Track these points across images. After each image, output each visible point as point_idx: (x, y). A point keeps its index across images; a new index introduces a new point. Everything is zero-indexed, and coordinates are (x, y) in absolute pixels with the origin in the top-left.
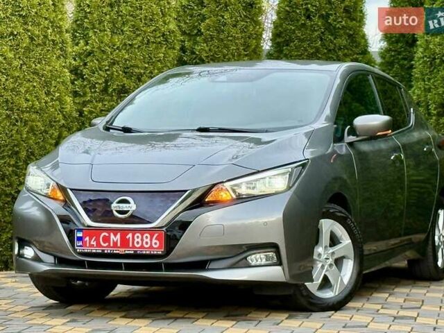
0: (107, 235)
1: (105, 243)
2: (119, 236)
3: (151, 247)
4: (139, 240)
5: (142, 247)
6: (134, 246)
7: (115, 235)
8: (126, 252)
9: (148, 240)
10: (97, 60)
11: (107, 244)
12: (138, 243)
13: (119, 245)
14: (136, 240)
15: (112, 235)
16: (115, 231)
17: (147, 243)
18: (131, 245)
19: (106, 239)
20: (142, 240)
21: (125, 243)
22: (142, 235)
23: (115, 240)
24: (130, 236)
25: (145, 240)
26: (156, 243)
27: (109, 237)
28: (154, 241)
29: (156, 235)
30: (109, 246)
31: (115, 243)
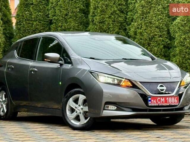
0: (160, 99)
1: (159, 102)
4: (171, 100)
6: (169, 103)
17: (173, 101)
21: (166, 101)
26: (176, 101)
29: (176, 98)
30: (161, 103)
31: (163, 102)
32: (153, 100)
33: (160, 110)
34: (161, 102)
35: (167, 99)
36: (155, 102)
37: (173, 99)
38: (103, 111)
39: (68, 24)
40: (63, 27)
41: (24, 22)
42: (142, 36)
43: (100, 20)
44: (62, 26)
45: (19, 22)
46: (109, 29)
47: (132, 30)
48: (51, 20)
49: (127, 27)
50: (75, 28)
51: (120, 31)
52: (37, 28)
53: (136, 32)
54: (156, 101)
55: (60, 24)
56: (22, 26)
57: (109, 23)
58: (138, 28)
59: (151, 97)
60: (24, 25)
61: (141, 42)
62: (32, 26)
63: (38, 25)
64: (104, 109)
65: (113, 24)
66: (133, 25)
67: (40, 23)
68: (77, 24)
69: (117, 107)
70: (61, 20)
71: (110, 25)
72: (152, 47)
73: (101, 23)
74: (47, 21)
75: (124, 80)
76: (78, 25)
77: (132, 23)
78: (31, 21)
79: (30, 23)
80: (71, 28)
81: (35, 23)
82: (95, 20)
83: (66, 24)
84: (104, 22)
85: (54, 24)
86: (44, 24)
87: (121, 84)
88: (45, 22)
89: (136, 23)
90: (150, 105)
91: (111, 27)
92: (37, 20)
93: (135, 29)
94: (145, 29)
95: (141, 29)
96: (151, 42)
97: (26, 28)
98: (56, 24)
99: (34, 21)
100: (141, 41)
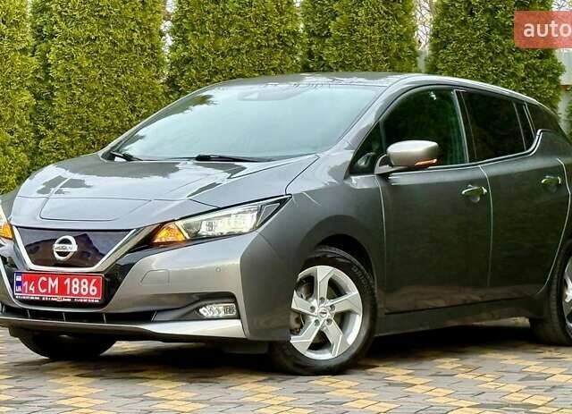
0: (45, 279)
1: (43, 289)
2: (56, 282)
3: (89, 295)
4: (77, 286)
5: (80, 294)
6: (71, 294)
7: (53, 280)
8: (64, 300)
9: (86, 287)
10: (196, 69)
11: (45, 290)
12: (75, 289)
13: (57, 291)
14: (74, 286)
15: (50, 279)
16: (53, 276)
17: (84, 290)
18: (68, 292)
19: (45, 285)
20: (80, 286)
21: (63, 289)
22: (80, 281)
23: (53, 286)
24: (68, 281)
25: (83, 286)
26: (93, 290)
27: (47, 282)
28: (92, 288)
29: (94, 281)
30: (47, 293)
31: (53, 292)
32: (26, 284)
34: (50, 291)
35: (65, 282)
36: (33, 289)
59: (21, 272)
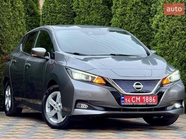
3: (152, 102)
4: (148, 99)
6: (146, 102)
13: (139, 101)
15: (137, 97)
19: (134, 99)
22: (149, 97)
28: (153, 99)
29: (154, 97)
30: (135, 102)
31: (138, 101)
32: (126, 99)
33: (136, 110)
34: (137, 101)
35: (143, 98)
36: (129, 101)
37: (151, 98)
38: (74, 110)
39: (90, 17)
40: (86, 20)
41: (48, 15)
42: (164, 29)
43: (122, 13)
44: (85, 18)
45: (44, 14)
46: (131, 21)
47: (155, 22)
48: (75, 12)
49: (150, 20)
50: (97, 21)
51: (143, 24)
52: (61, 21)
53: (158, 25)
54: (131, 100)
55: (83, 17)
56: (46, 19)
57: (130, 16)
58: (160, 21)
59: (124, 95)
60: (48, 17)
61: (163, 36)
62: (56, 19)
63: (62, 18)
64: (75, 108)
65: (134, 17)
66: (156, 17)
67: (64, 15)
68: (99, 16)
69: (89, 106)
70: (84, 12)
71: (131, 18)
72: (173, 41)
73: (123, 15)
74: (71, 13)
75: (97, 77)
76: (101, 18)
77: (155, 16)
78: (55, 13)
79: (54, 16)
80: (93, 21)
81: (59, 15)
82: (117, 12)
83: (89, 16)
84: (126, 14)
85: (77, 17)
86: (69, 16)
87: (94, 82)
88: (69, 14)
89: (159, 16)
90: (123, 104)
91: (132, 20)
92: (61, 13)
93: (158, 22)
94: (167, 22)
95: (163, 22)
96: (173, 36)
97: (49, 21)
98: (79, 17)
99: (58, 13)
100: (162, 34)
